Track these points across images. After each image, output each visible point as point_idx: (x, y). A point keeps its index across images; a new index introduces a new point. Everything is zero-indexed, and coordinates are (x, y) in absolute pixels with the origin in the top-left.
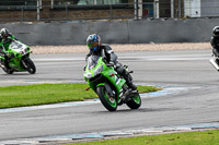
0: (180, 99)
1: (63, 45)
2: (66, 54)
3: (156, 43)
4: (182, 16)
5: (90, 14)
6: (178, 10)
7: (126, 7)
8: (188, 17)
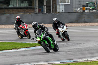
3: (44, 24)
4: (56, 12)
5: (15, 11)
6: (55, 9)
7: (31, 8)
8: (59, 12)
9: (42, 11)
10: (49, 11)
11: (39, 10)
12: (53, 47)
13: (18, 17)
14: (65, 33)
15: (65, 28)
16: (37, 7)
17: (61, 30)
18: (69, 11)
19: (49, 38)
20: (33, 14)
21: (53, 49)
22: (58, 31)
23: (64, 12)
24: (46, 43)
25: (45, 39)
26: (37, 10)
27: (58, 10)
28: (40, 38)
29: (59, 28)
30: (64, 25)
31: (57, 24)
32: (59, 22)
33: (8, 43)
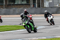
0: (43, 30)
1: (11, 15)
2: (12, 17)
3: (36, 14)
4: (44, 7)
5: (18, 6)
6: (42, 5)
7: (28, 4)
8: (45, 7)
9: (35, 6)
10: (39, 6)
11: (33, 6)
12: (33, 29)
13: (25, 10)
14: (52, 20)
15: (52, 17)
16: (32, 4)
17: (49, 18)
18: (51, 6)
19: (31, 24)
20: (29, 8)
21: (34, 31)
22: (48, 19)
23: (48, 7)
24: (29, 27)
25: (28, 24)
26: (32, 6)
27: (45, 6)
28: (25, 24)
29: (48, 17)
30: (51, 15)
31: (47, 14)
32: (48, 13)
33: (14, 26)
